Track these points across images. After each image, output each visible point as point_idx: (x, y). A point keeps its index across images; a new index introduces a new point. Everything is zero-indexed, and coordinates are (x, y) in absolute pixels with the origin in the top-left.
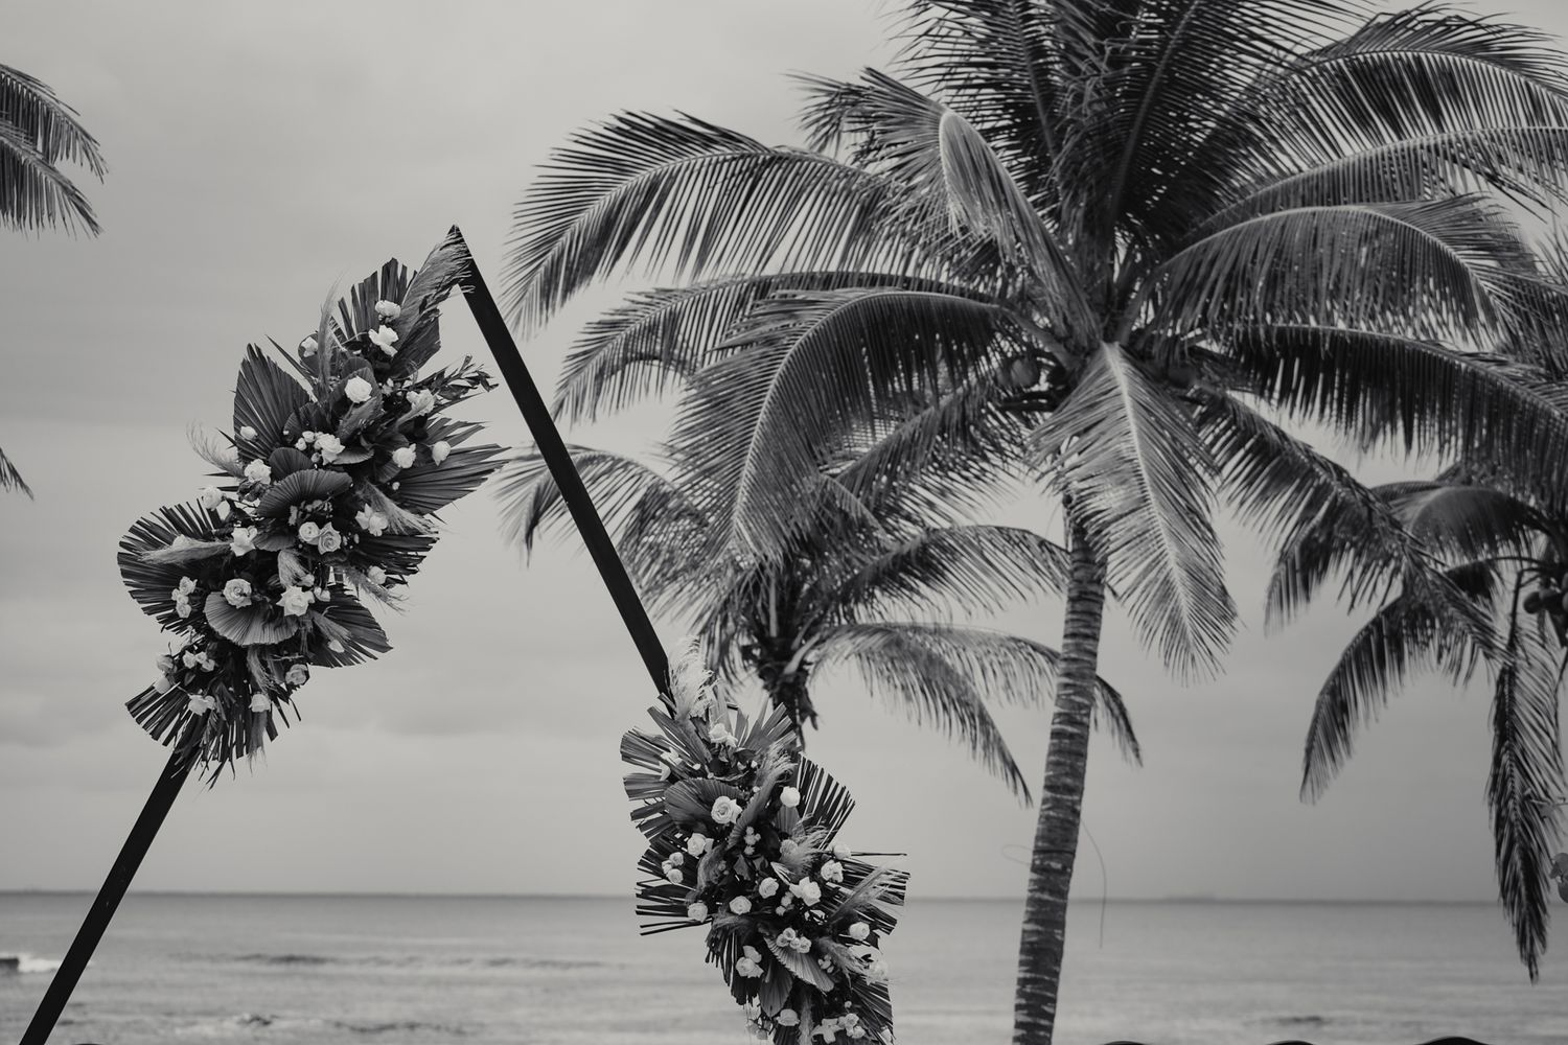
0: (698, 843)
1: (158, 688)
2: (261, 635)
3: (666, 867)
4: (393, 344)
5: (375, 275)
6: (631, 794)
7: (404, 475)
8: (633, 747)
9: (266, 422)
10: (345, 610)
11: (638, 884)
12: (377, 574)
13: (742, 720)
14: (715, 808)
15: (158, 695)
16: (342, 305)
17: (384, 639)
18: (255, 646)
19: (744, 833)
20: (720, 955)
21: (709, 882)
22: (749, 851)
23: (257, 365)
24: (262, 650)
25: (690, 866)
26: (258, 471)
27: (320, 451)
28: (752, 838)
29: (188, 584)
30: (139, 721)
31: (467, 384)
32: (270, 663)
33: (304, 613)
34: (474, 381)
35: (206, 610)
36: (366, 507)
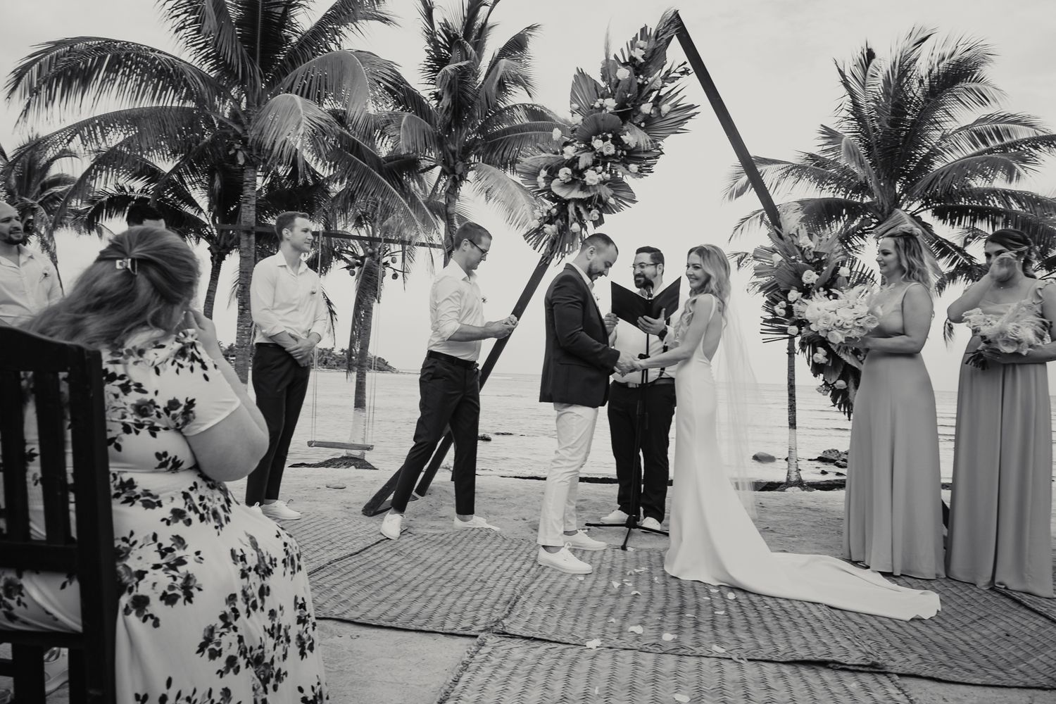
0: (794, 295)
1: (535, 227)
2: (576, 194)
3: (777, 309)
4: (643, 57)
5: (636, 34)
6: (758, 275)
7: (648, 119)
8: (759, 253)
10: (616, 185)
12: (634, 167)
14: (804, 276)
16: (622, 50)
17: (634, 197)
18: (572, 199)
20: (805, 351)
23: (581, 76)
24: (576, 201)
27: (605, 108)
29: (544, 173)
30: (528, 242)
31: (679, 75)
32: (581, 209)
33: (595, 183)
34: (682, 73)
35: (552, 185)
36: (627, 133)
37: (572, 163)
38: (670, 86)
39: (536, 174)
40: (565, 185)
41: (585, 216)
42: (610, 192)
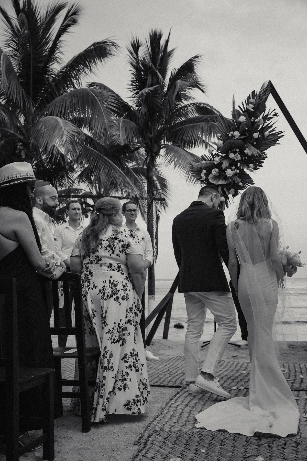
2: (221, 182)
4: (253, 108)
5: (250, 95)
7: (257, 140)
9: (224, 133)
10: (243, 175)
12: (251, 165)
16: (242, 103)
17: (252, 181)
18: (220, 185)
24: (222, 186)
26: (221, 142)
27: (234, 136)
29: (204, 171)
31: (273, 116)
32: (225, 190)
33: (232, 176)
34: (274, 115)
35: (209, 177)
36: (247, 149)
37: (219, 166)
38: (268, 122)
39: (201, 172)
40: (215, 178)
41: (227, 193)
42: (239, 180)
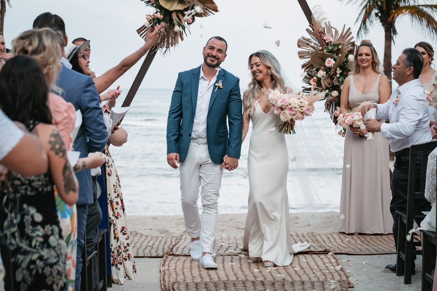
0: (321, 74)
1: (146, 25)
2: (177, 7)
3: (311, 81)
6: (300, 57)
8: (301, 43)
11: (302, 87)
13: (336, 32)
14: (326, 62)
15: (146, 27)
17: (216, 7)
18: (175, 10)
19: (336, 70)
20: (329, 109)
21: (325, 86)
22: (338, 76)
24: (177, 11)
25: (319, 81)
28: (339, 71)
30: (141, 36)
32: (180, 17)
